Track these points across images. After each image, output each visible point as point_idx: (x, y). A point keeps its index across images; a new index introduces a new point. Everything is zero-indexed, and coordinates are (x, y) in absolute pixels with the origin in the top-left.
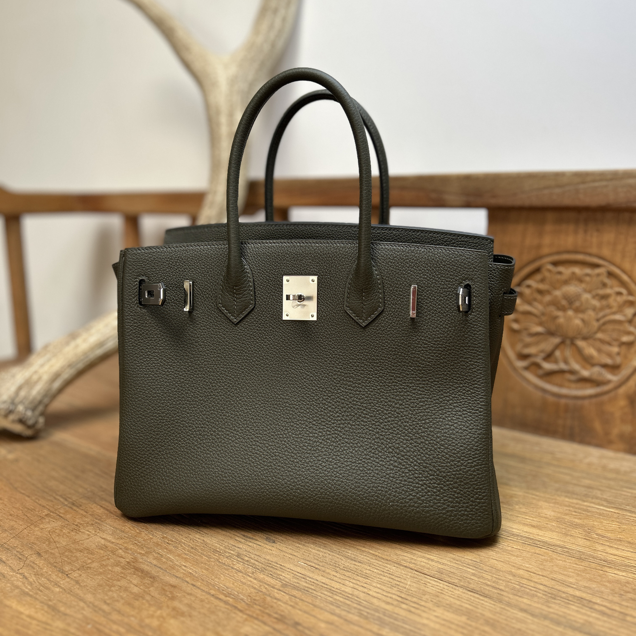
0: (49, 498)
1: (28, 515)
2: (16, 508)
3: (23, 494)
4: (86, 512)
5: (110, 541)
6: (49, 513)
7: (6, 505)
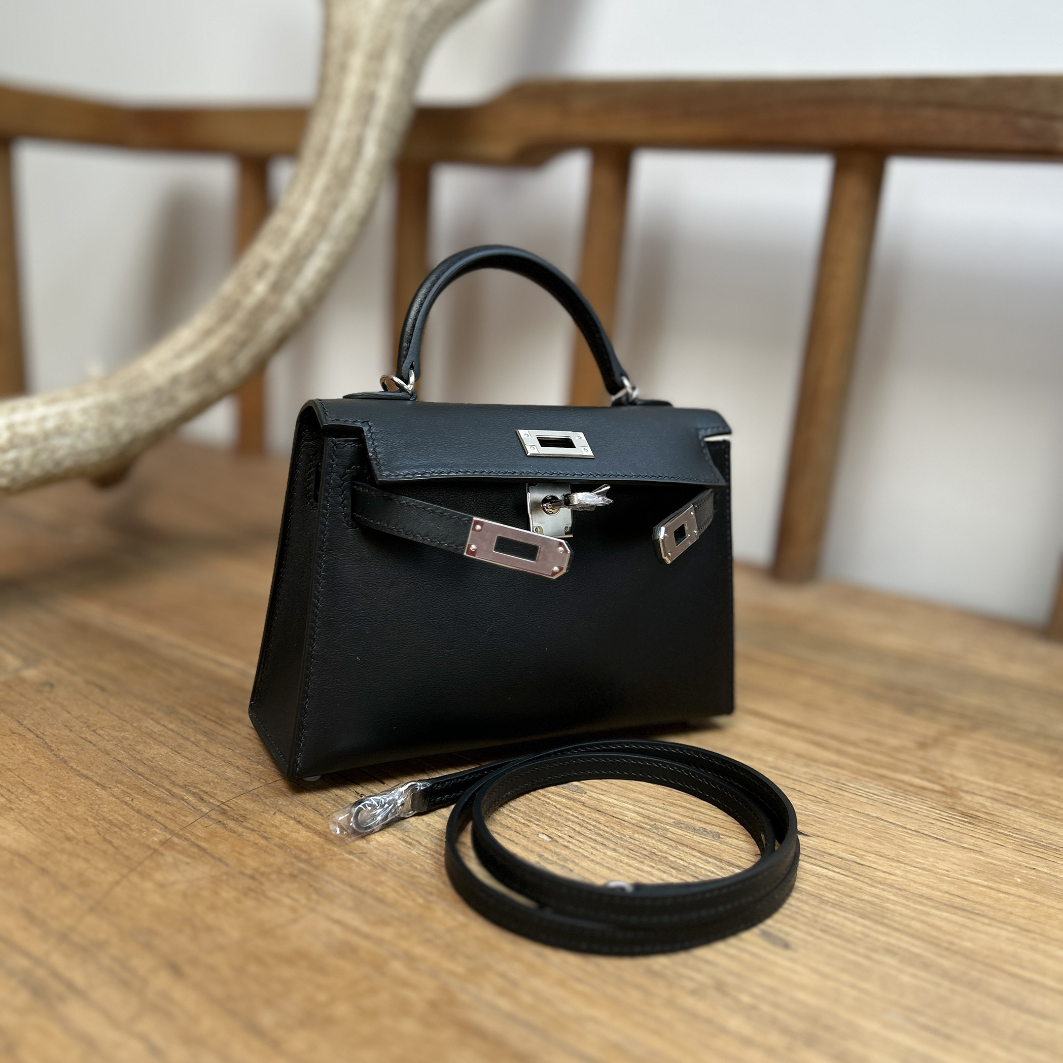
0: (156, 792)
1: (116, 842)
2: (77, 819)
3: (87, 777)
4: (265, 838)
5: (356, 931)
6: (169, 836)
7: (48, 809)
